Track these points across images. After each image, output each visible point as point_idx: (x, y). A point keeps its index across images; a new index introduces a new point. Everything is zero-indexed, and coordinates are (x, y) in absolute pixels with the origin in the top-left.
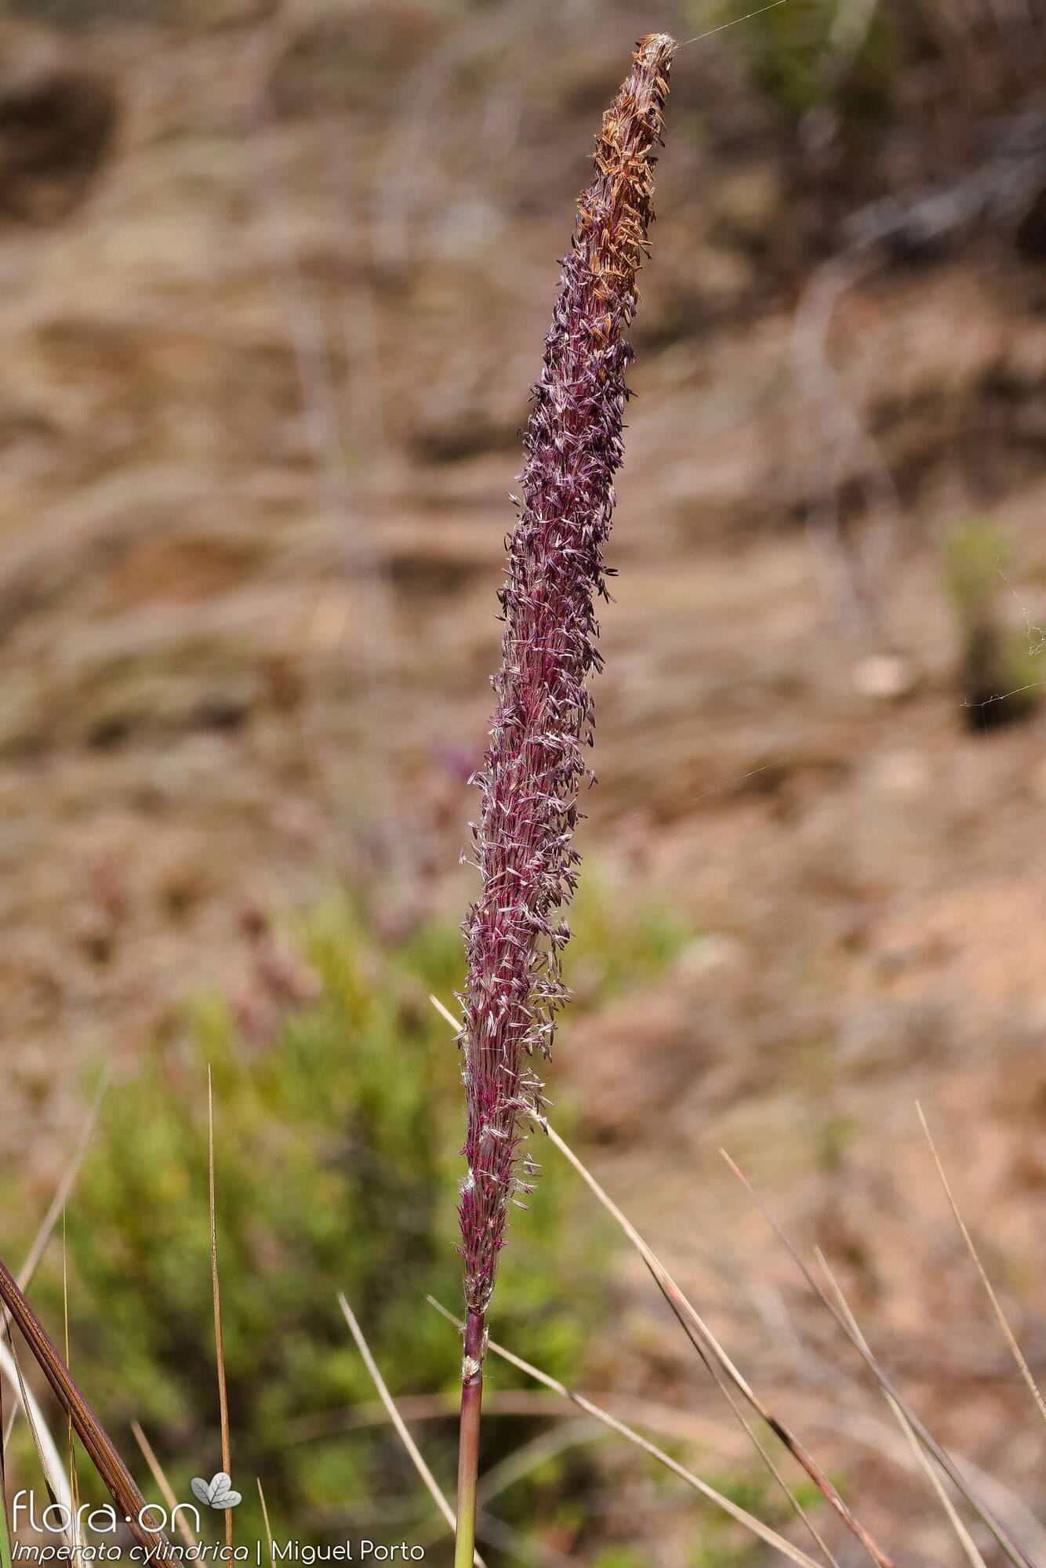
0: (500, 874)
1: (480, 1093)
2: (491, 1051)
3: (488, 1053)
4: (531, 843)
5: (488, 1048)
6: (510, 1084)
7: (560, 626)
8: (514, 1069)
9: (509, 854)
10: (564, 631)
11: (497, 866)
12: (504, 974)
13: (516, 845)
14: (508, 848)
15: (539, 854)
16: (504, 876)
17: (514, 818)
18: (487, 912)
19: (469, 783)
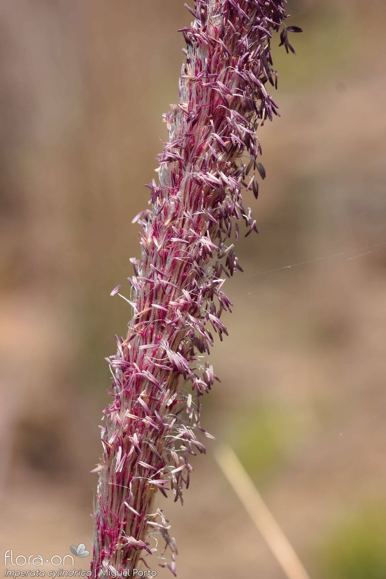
0: (147, 309)
1: (105, 527)
2: (118, 487)
3: (115, 489)
4: (180, 282)
5: (115, 484)
6: (135, 523)
7: (234, 66)
8: (141, 508)
9: (157, 290)
10: (236, 70)
11: (144, 302)
12: (137, 411)
13: (165, 282)
14: (156, 283)
15: (186, 293)
16: (150, 312)
17: (166, 255)
18: (129, 346)
19: (134, 221)
